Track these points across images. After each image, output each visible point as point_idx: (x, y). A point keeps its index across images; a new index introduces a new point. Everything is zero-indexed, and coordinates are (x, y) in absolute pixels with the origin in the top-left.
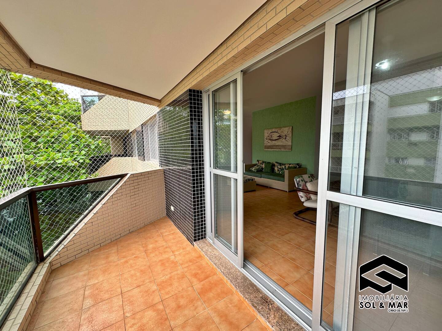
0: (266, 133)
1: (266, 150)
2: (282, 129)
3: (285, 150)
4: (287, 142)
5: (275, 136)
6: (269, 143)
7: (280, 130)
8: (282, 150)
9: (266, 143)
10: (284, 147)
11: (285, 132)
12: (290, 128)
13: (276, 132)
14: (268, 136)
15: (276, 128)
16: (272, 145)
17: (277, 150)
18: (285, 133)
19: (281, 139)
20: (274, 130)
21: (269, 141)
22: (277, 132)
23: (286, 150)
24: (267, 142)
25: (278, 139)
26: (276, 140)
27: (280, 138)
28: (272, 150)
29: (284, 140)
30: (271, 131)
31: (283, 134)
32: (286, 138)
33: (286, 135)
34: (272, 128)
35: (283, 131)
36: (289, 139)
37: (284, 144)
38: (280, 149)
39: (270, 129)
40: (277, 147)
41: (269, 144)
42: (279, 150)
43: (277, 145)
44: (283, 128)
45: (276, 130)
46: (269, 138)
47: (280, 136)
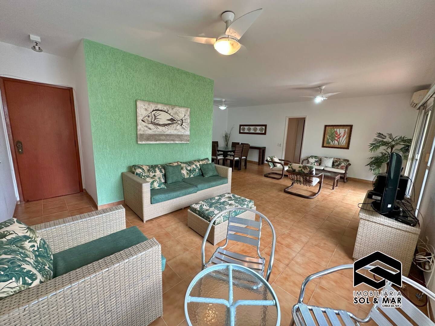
0: (143, 109)
1: (144, 142)
2: (175, 108)
3: (180, 142)
4: (183, 131)
5: (163, 118)
6: (150, 129)
7: (172, 109)
8: (177, 142)
9: (142, 129)
10: (180, 137)
11: (180, 115)
12: (187, 110)
13: (164, 111)
14: (149, 116)
15: (166, 104)
16: (157, 133)
17: (168, 142)
18: (182, 116)
19: (175, 125)
20: (160, 107)
21: (151, 126)
22: (167, 112)
23: (183, 142)
24: (147, 127)
25: (169, 124)
26: (165, 125)
27: (173, 124)
28: (158, 142)
29: (179, 127)
30: (153, 107)
31: (177, 117)
32: (182, 124)
33: (182, 120)
34: (158, 103)
35: (178, 112)
36: (187, 126)
37: (180, 133)
38: (173, 140)
39: (153, 102)
40: (168, 138)
41: (150, 132)
42: (172, 142)
43: (167, 135)
44: (177, 108)
45: (165, 108)
46: (150, 119)
47: (172, 120)
